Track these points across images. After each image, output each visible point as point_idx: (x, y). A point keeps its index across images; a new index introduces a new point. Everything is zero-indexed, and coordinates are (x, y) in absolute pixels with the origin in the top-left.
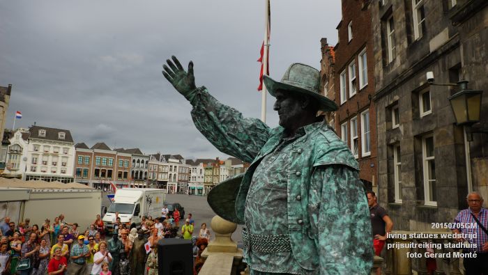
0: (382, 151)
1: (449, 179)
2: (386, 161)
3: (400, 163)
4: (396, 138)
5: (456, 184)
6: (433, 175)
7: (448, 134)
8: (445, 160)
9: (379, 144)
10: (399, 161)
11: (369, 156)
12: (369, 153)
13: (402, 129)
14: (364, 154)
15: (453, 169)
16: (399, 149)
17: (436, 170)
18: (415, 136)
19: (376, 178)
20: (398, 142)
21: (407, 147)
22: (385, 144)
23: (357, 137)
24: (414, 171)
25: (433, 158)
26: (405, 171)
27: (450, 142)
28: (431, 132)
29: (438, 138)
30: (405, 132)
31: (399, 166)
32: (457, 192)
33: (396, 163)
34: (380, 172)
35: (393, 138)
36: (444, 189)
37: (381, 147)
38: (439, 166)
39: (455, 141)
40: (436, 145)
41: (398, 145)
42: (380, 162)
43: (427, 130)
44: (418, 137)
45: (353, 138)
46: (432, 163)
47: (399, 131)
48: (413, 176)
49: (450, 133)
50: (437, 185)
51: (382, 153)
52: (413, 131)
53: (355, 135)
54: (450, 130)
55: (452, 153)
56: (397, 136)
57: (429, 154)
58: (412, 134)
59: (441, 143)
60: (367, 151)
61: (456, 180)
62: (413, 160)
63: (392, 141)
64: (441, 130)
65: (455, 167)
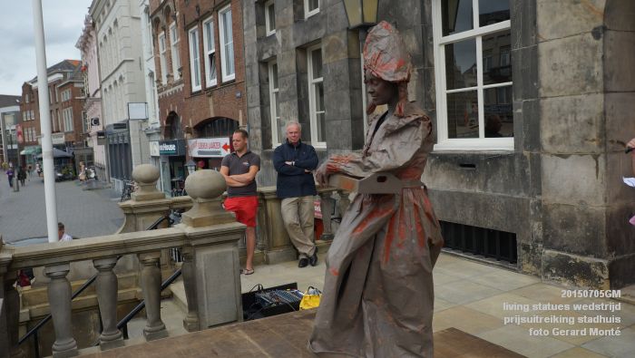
0: (252, 72)
1: (341, 110)
2: (258, 87)
3: (277, 90)
4: (270, 51)
5: (349, 115)
6: (321, 106)
7: (339, 44)
8: (337, 83)
9: (248, 61)
10: (276, 86)
11: (234, 81)
12: (232, 77)
13: (279, 37)
14: (226, 78)
15: (346, 94)
16: (275, 67)
17: (325, 96)
18: (297, 48)
19: (244, 115)
20: (274, 57)
21: (287, 64)
22: (255, 61)
23: (213, 51)
24: (296, 101)
25: (321, 79)
26: (285, 101)
27: (343, 56)
28: (319, 41)
29: (327, 51)
30: (284, 41)
31: (277, 93)
32: (350, 126)
33: (272, 90)
34: (250, 105)
35: (267, 51)
36: (334, 123)
37: (250, 66)
38: (329, 91)
39: (349, 54)
40: (325, 60)
41: (273, 62)
42: (249, 89)
43: (313, 38)
44: (302, 49)
45: (207, 53)
46: (320, 87)
47: (276, 41)
48: (295, 108)
49: (343, 42)
50: (326, 118)
51: (252, 75)
52: (295, 39)
53: (210, 48)
54: (342, 39)
55: (345, 71)
56: (273, 48)
57: (317, 75)
58: (293, 45)
59: (331, 58)
60: (228, 73)
61: (349, 110)
62: (296, 84)
63: (266, 56)
64: (332, 37)
65: (348, 91)
